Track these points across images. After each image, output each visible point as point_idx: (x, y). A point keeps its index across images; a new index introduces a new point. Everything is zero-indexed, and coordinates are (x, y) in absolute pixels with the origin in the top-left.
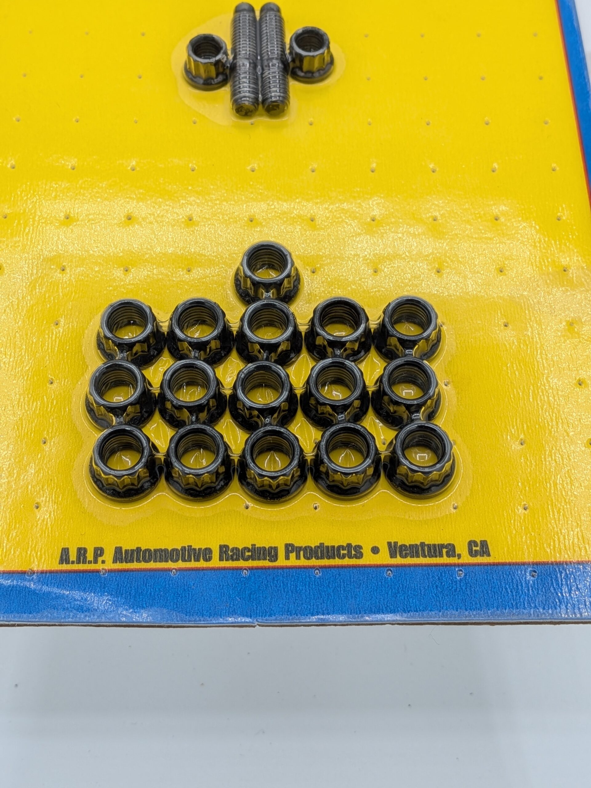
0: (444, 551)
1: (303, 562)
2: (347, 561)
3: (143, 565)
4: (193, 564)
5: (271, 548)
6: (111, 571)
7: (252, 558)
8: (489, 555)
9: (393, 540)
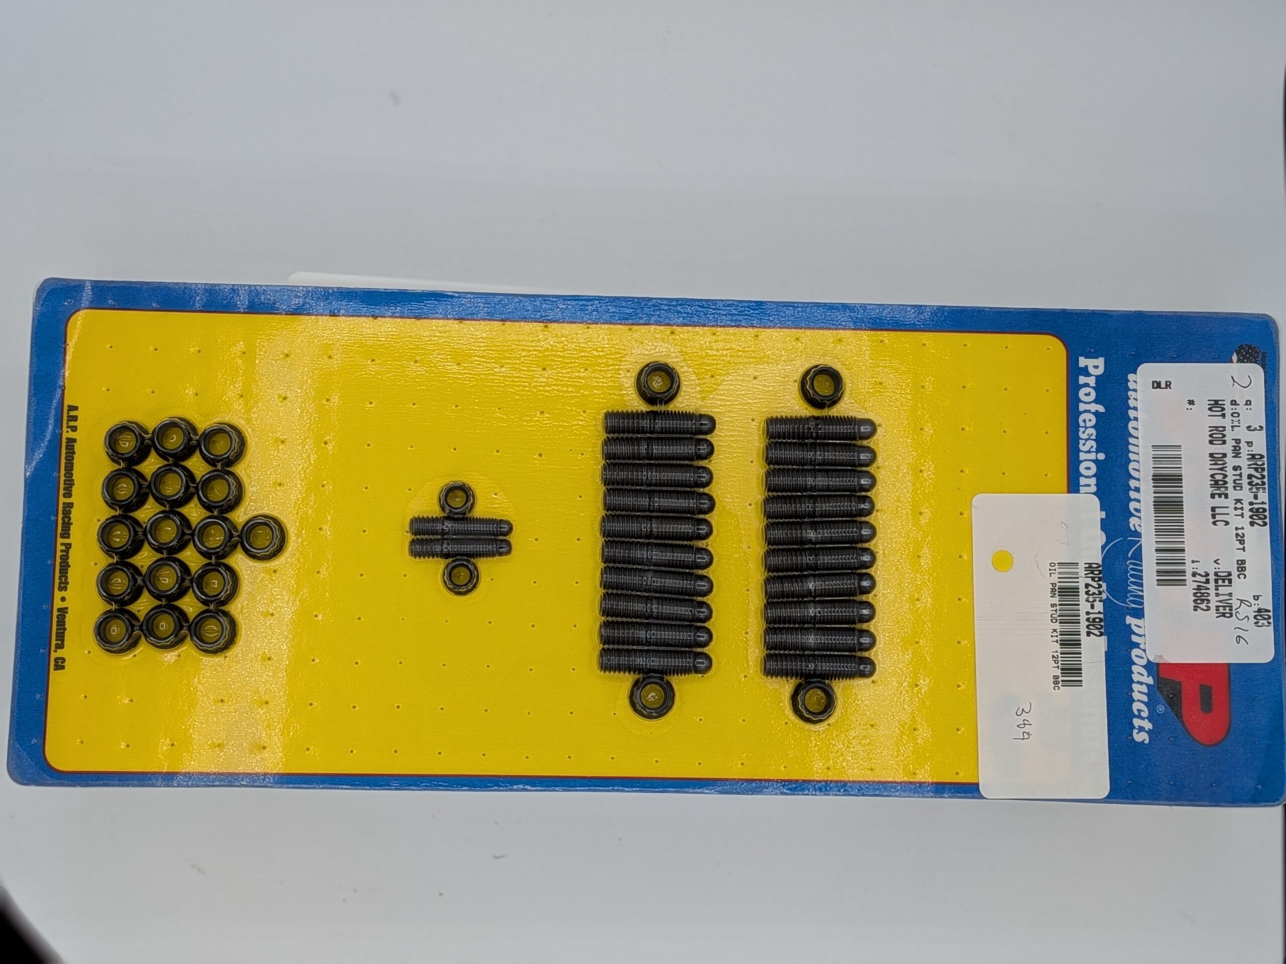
0: (60, 642)
1: (59, 554)
2: (57, 581)
3: (63, 456)
4: (62, 486)
5: (69, 534)
6: (61, 435)
7: (64, 523)
8: (55, 669)
9: (69, 611)
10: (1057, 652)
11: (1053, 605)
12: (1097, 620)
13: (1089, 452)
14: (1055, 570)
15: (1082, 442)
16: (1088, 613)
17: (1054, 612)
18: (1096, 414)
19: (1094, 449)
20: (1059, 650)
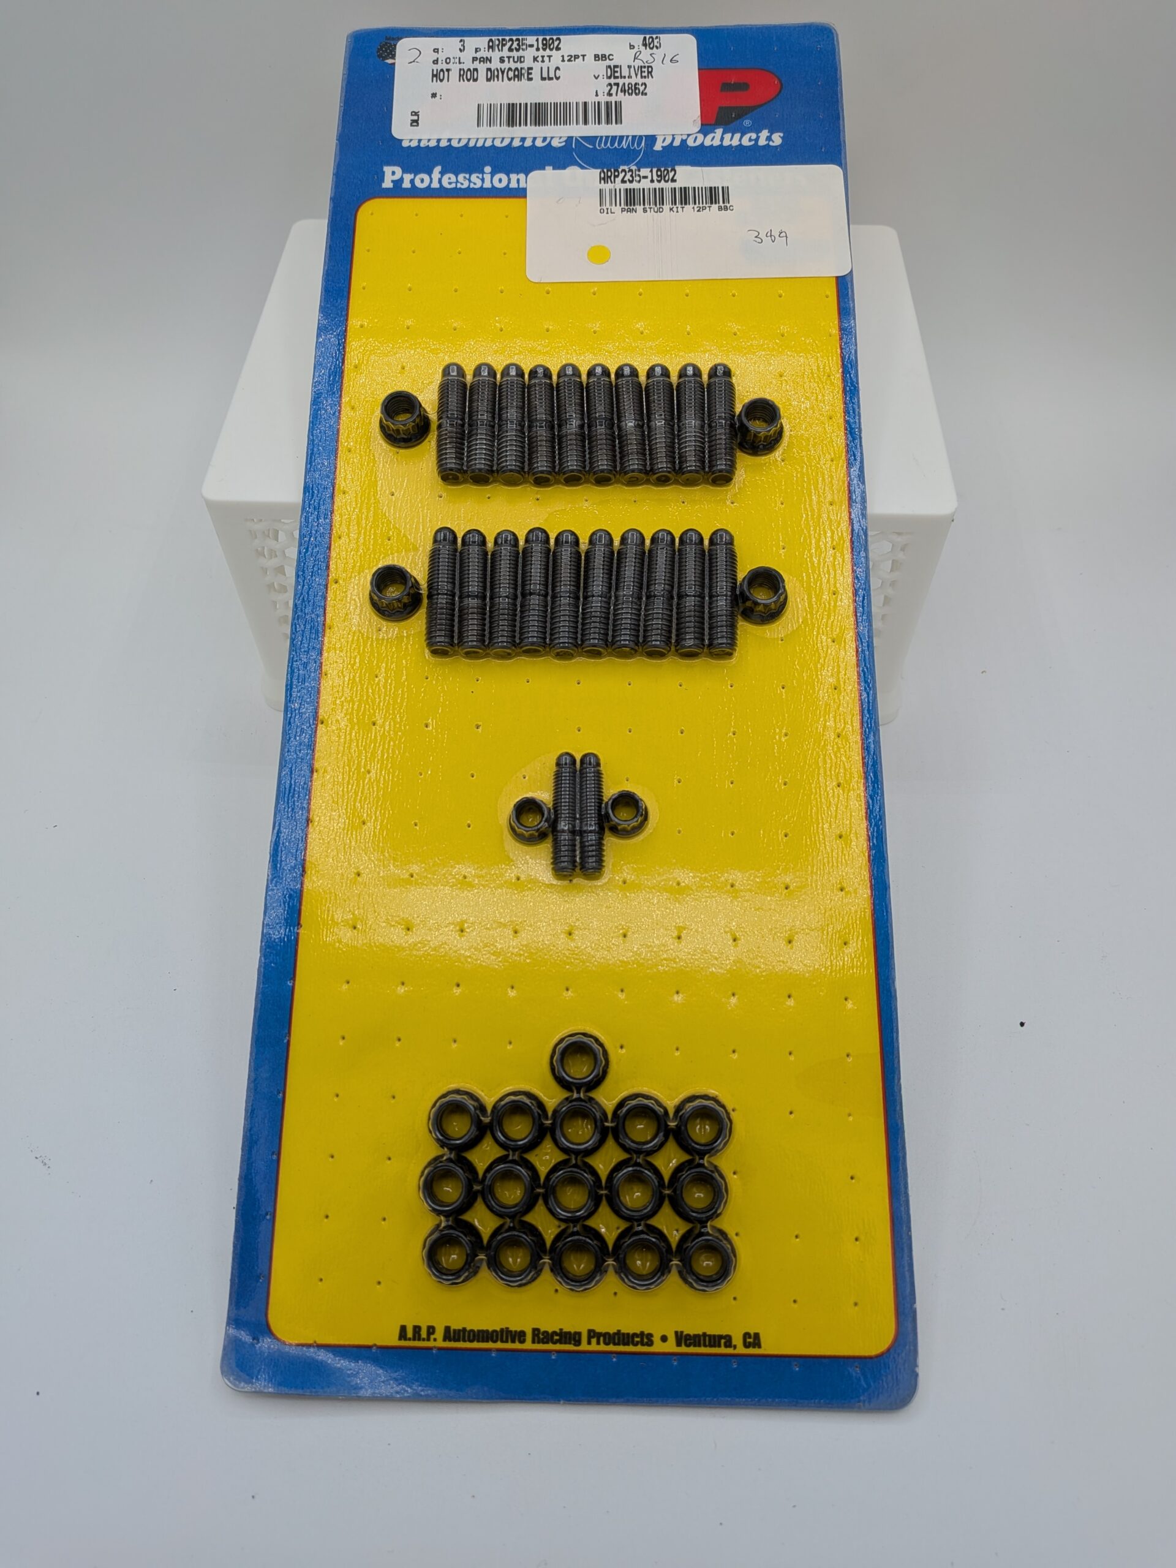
0: (723, 1341)
1: (602, 1347)
2: (639, 1348)
3: (468, 1345)
4: (509, 1345)
5: (576, 1333)
6: (440, 1349)
7: (560, 1341)
8: (760, 1347)
9: (679, 1330)
10: (694, 208)
11: (645, 211)
12: (659, 173)
13: (483, 180)
14: (607, 209)
15: (472, 186)
16: (652, 181)
17: (652, 210)
18: (442, 173)
19: (480, 176)
20: (692, 205)
